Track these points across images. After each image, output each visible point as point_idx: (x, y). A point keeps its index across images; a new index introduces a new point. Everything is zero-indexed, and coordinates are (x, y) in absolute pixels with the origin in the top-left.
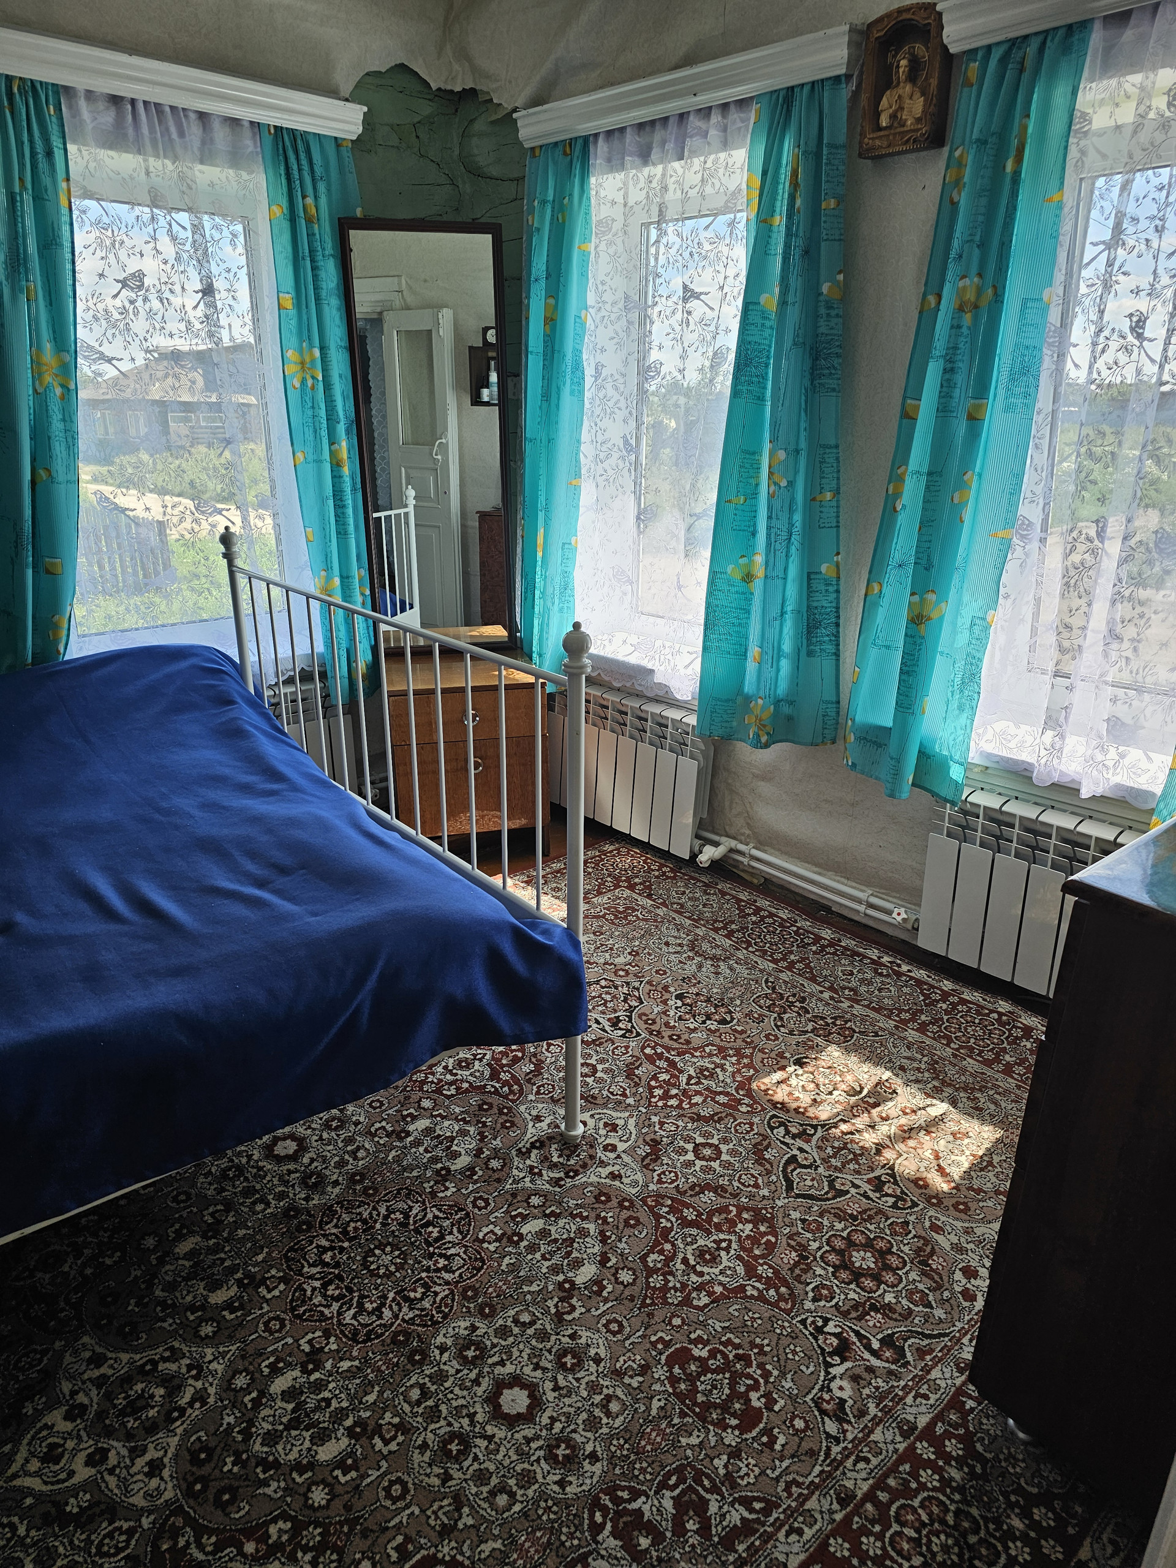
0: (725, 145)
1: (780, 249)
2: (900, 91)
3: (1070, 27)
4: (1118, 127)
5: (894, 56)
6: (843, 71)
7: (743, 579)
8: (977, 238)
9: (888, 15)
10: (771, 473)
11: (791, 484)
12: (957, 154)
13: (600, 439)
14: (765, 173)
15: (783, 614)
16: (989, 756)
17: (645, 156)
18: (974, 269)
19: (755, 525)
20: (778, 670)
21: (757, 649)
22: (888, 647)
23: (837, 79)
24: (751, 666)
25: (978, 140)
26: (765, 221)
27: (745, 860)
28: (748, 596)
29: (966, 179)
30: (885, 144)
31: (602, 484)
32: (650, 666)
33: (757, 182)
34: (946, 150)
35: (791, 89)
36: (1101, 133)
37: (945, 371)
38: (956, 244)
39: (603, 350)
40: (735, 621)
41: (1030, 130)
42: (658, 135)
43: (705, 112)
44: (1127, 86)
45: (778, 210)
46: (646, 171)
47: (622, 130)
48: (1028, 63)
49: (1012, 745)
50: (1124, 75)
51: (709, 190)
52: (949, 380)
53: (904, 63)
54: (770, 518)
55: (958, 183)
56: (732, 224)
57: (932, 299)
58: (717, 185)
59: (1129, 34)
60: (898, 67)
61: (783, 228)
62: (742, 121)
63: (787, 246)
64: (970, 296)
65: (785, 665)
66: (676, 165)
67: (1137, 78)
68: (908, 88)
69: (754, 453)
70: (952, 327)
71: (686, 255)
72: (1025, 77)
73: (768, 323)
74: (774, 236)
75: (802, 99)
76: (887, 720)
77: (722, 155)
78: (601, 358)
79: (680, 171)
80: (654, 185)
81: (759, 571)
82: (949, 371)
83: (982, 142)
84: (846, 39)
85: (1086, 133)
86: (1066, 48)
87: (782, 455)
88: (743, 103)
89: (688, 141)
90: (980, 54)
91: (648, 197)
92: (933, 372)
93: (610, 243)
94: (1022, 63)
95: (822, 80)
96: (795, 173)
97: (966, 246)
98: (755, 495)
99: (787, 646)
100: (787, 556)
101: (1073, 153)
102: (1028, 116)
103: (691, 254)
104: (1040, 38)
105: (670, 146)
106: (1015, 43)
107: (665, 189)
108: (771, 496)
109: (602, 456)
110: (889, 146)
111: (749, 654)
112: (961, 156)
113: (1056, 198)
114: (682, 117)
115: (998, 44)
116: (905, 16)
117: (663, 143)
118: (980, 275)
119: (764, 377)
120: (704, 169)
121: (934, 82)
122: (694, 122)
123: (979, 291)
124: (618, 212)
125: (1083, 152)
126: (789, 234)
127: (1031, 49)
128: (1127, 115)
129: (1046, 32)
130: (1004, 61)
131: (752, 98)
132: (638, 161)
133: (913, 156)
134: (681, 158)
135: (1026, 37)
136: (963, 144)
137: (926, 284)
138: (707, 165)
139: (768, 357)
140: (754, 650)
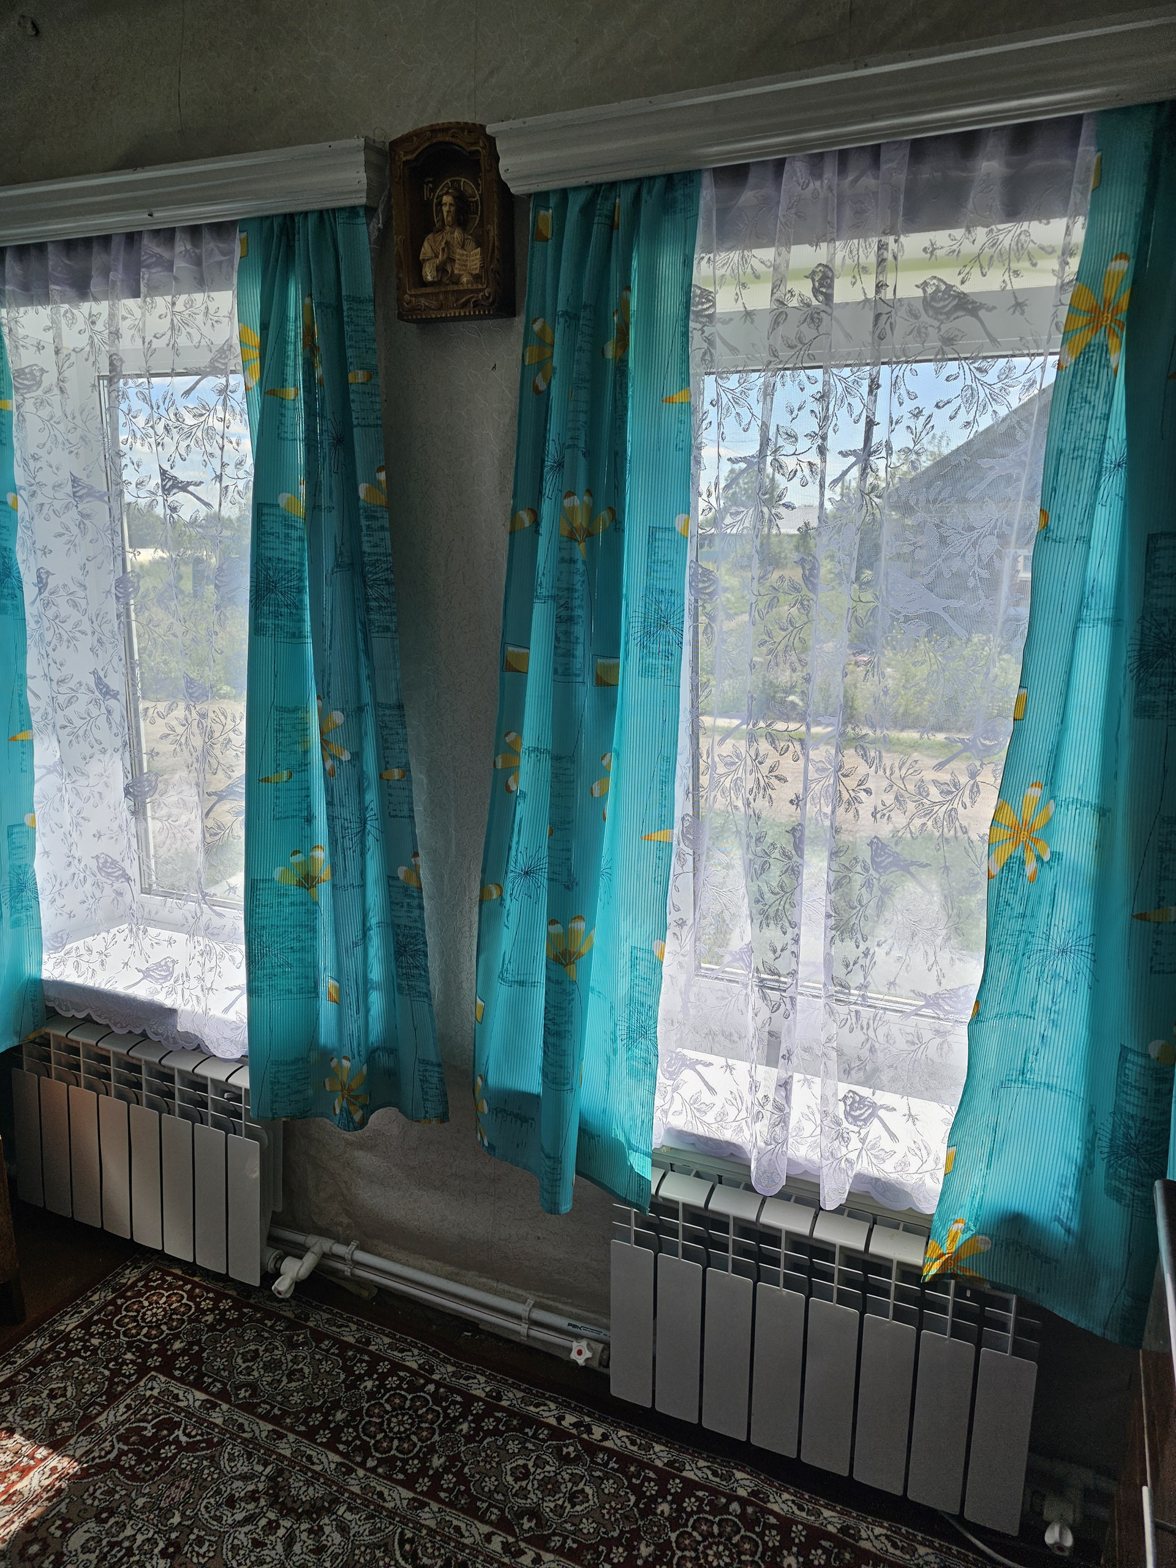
0: (202, 283)
1: (300, 430)
2: (448, 237)
3: (669, 178)
4: (748, 314)
5: (433, 190)
6: (363, 201)
7: (300, 884)
8: (582, 444)
9: (417, 134)
10: (324, 743)
11: (357, 756)
12: (537, 327)
13: (56, 675)
14: (264, 327)
15: (365, 930)
16: (681, 1135)
17: (81, 289)
18: (581, 485)
19: (309, 807)
20: (367, 1010)
21: (331, 982)
22: (522, 983)
23: (353, 210)
24: (326, 1009)
25: (565, 313)
26: (272, 392)
27: (347, 1270)
28: (311, 908)
29: (556, 362)
30: (434, 304)
31: (66, 740)
32: (168, 1003)
33: (255, 338)
34: (519, 322)
35: (290, 216)
36: (728, 319)
37: (560, 619)
38: (552, 448)
39: (45, 551)
40: (296, 945)
41: (634, 305)
42: (98, 259)
43: (166, 235)
44: (755, 262)
45: (290, 379)
46: (86, 307)
47: (41, 247)
48: (621, 218)
49: (710, 1118)
50: (750, 248)
51: (182, 341)
52: (568, 633)
53: (447, 199)
54: (330, 804)
55: (542, 365)
56: (224, 392)
57: (525, 517)
58: (196, 338)
59: (748, 196)
60: (440, 204)
61: (301, 405)
62: (223, 254)
63: (310, 429)
64: (580, 520)
65: (376, 1000)
66: (131, 303)
67: (767, 254)
68: (457, 234)
69: (296, 710)
70: (562, 560)
71: (160, 428)
72: (620, 234)
73: (294, 534)
74: (289, 413)
75: (306, 234)
76: (532, 1082)
77: (199, 297)
78: (46, 563)
79: (138, 313)
80: (100, 326)
81: (323, 871)
82: (564, 620)
83: (572, 317)
84: (361, 157)
85: (710, 316)
86: (667, 206)
87: (338, 717)
88: (222, 229)
89: (145, 274)
90: (553, 201)
91: (92, 344)
92: (541, 616)
93: (41, 403)
94: (611, 217)
95: (333, 210)
96: (309, 332)
97: (568, 452)
98: (304, 765)
99: (376, 973)
100: (363, 854)
101: (697, 342)
102: (628, 288)
103: (167, 428)
104: (633, 188)
105: (117, 276)
106: (600, 191)
107: (116, 334)
108: (328, 775)
109: (62, 699)
110: (440, 308)
111: (322, 989)
112: (543, 329)
113: (678, 397)
114: (132, 238)
115: (576, 189)
116: (440, 138)
117: (106, 271)
118: (589, 492)
119: (299, 606)
120: (173, 313)
121: (493, 230)
122: (150, 247)
123: (592, 514)
124: (47, 360)
125: (710, 342)
126: (311, 414)
127: (623, 200)
128: (760, 298)
129: (640, 181)
130: (587, 210)
131: (233, 223)
132: (70, 292)
133: (474, 325)
134: (136, 294)
135: (613, 185)
136: (543, 315)
137: (515, 496)
138: (177, 308)
139: (301, 579)
140: (327, 983)
